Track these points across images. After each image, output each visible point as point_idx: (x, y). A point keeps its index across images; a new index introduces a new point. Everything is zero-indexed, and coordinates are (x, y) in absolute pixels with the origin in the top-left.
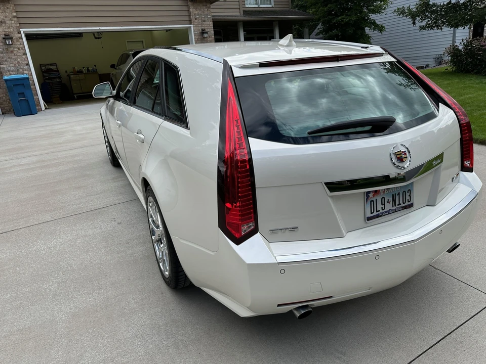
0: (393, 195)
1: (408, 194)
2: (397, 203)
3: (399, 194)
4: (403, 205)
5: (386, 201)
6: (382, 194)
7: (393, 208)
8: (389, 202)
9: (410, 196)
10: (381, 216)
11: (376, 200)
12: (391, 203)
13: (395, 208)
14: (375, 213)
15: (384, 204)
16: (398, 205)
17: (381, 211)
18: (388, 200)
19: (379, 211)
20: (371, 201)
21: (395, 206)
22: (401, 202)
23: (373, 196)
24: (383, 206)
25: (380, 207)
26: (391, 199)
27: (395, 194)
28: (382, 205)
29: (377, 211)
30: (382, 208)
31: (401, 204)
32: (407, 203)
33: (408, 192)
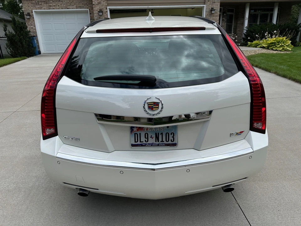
0: (156, 133)
1: (171, 137)
2: (160, 140)
3: (162, 134)
4: (165, 142)
5: (149, 136)
6: (145, 130)
7: (156, 143)
8: (152, 138)
9: (173, 137)
10: (145, 146)
11: (140, 134)
12: (154, 138)
13: (157, 143)
14: (139, 143)
15: (148, 138)
16: (161, 142)
17: (144, 142)
18: (151, 136)
19: (143, 142)
20: (135, 134)
21: (158, 141)
22: (164, 140)
23: (137, 130)
24: (146, 139)
25: (143, 139)
26: (154, 136)
27: (158, 133)
28: (146, 138)
29: (140, 142)
30: (145, 140)
31: (164, 141)
32: (170, 142)
33: (171, 134)
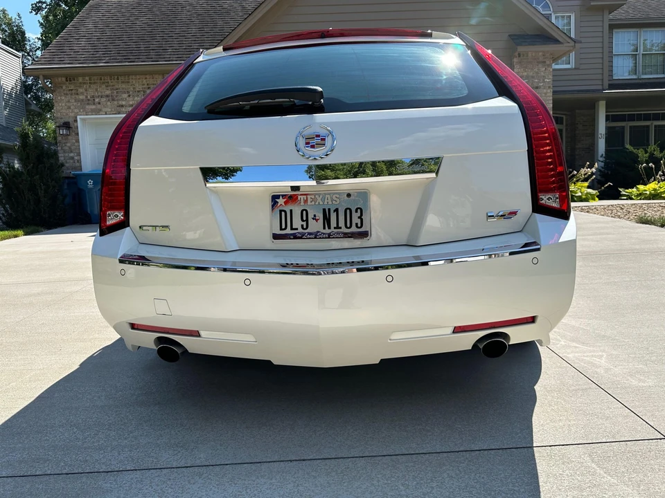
0: (324, 210)
1: (355, 216)
2: (333, 224)
3: (337, 211)
4: (344, 230)
5: (310, 216)
6: (302, 203)
7: (324, 231)
8: (317, 220)
9: (360, 217)
10: (301, 238)
11: (291, 211)
12: (321, 221)
13: (327, 231)
14: (288, 231)
15: (307, 220)
16: (335, 228)
17: (300, 230)
18: (315, 216)
19: (297, 229)
20: (281, 211)
21: (329, 228)
22: (342, 224)
23: (286, 203)
24: (304, 223)
25: (297, 223)
26: (320, 216)
27: (329, 210)
28: (302, 220)
29: (292, 229)
30: (302, 226)
31: (341, 228)
32: (354, 229)
33: (356, 211)
